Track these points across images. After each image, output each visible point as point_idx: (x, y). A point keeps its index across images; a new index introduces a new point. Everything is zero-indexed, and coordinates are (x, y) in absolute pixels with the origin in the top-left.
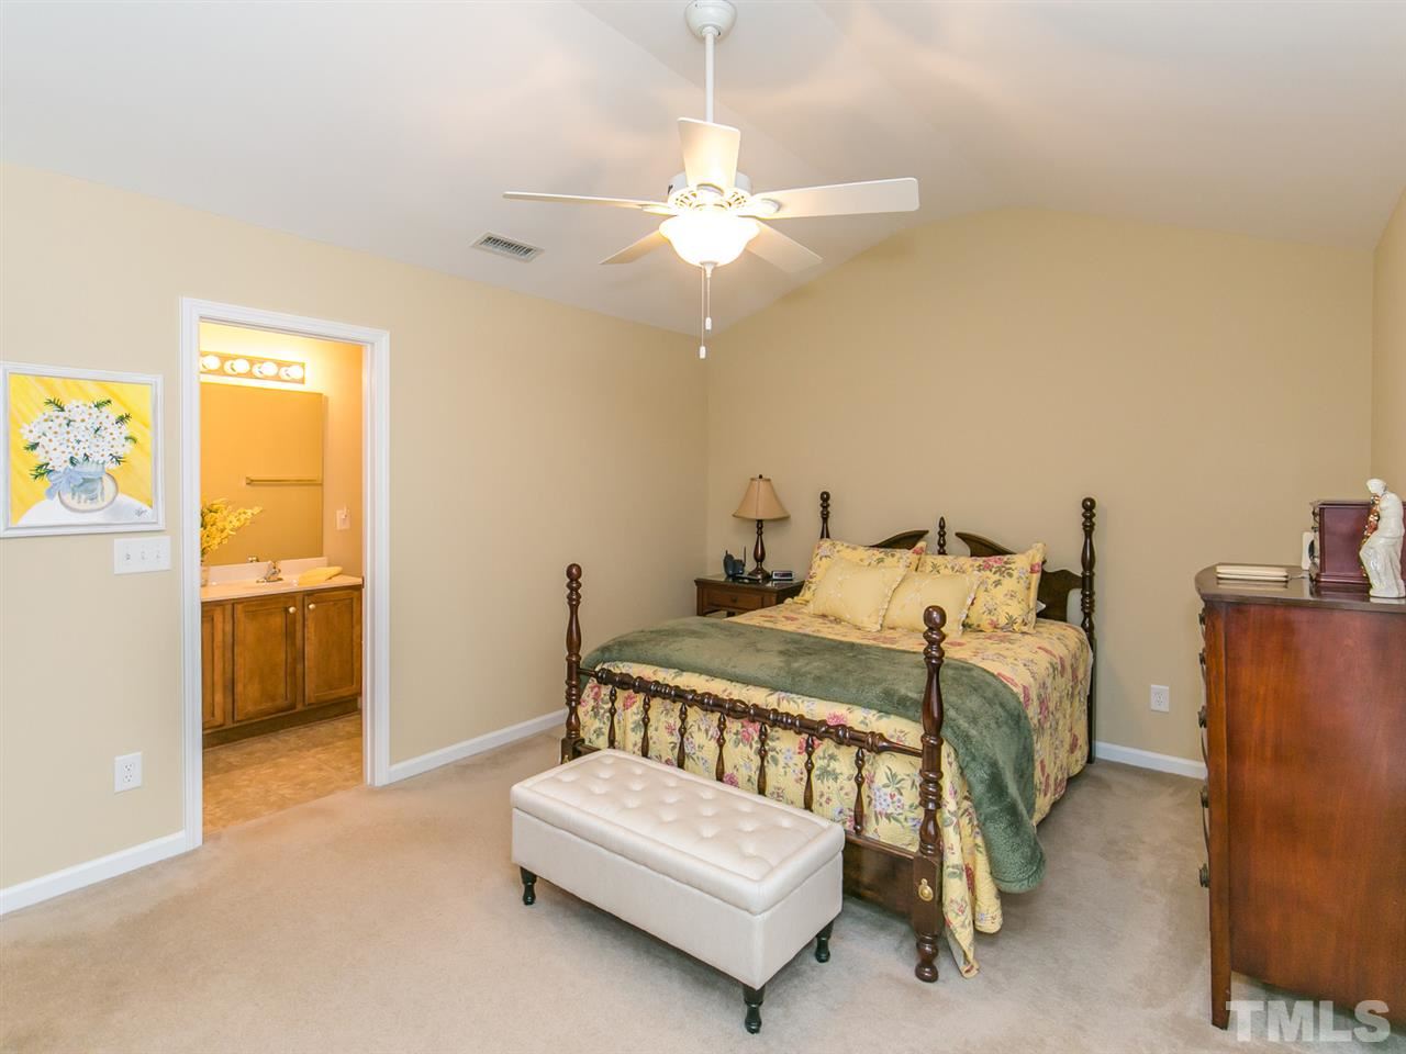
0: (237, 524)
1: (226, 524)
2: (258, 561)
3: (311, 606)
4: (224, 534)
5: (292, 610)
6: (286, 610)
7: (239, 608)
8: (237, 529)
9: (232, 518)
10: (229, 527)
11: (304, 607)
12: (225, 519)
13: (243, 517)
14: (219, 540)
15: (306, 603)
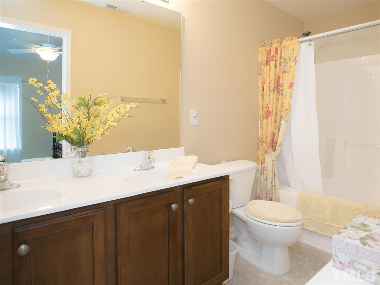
0: (118, 116)
1: (109, 117)
2: (133, 150)
3: (191, 201)
4: (107, 126)
5: (174, 206)
6: (169, 206)
7: (122, 208)
8: (118, 121)
9: (114, 111)
10: (110, 118)
11: (183, 201)
12: (108, 111)
13: (123, 111)
14: (102, 131)
15: (185, 197)
